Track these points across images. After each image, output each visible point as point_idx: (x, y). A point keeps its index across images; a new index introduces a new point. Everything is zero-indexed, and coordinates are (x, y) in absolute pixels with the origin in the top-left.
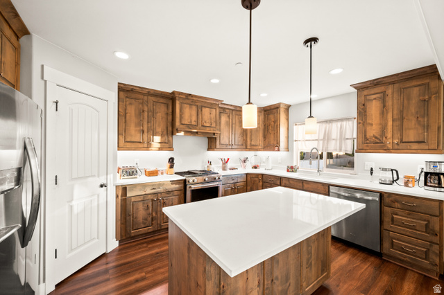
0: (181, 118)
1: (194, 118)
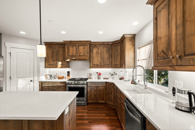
0: (68, 53)
1: (75, 52)
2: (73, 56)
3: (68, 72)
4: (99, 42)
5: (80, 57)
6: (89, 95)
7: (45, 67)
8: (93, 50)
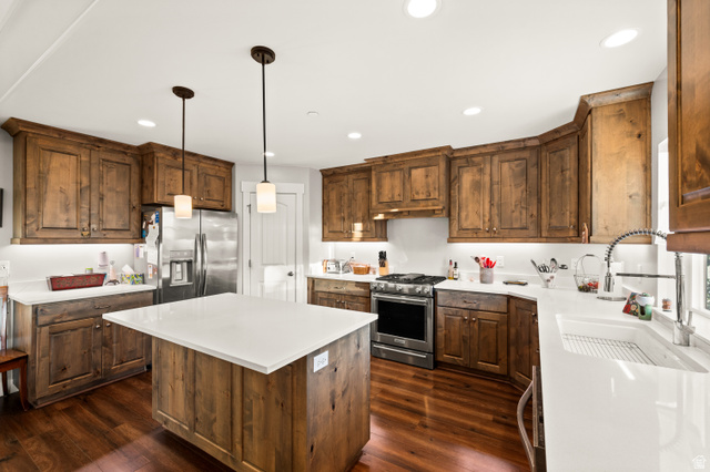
0: (379, 193)
1: (397, 191)
2: (392, 204)
3: (383, 256)
4: (484, 146)
5: (414, 204)
6: (441, 334)
7: (324, 239)
8: (458, 178)
